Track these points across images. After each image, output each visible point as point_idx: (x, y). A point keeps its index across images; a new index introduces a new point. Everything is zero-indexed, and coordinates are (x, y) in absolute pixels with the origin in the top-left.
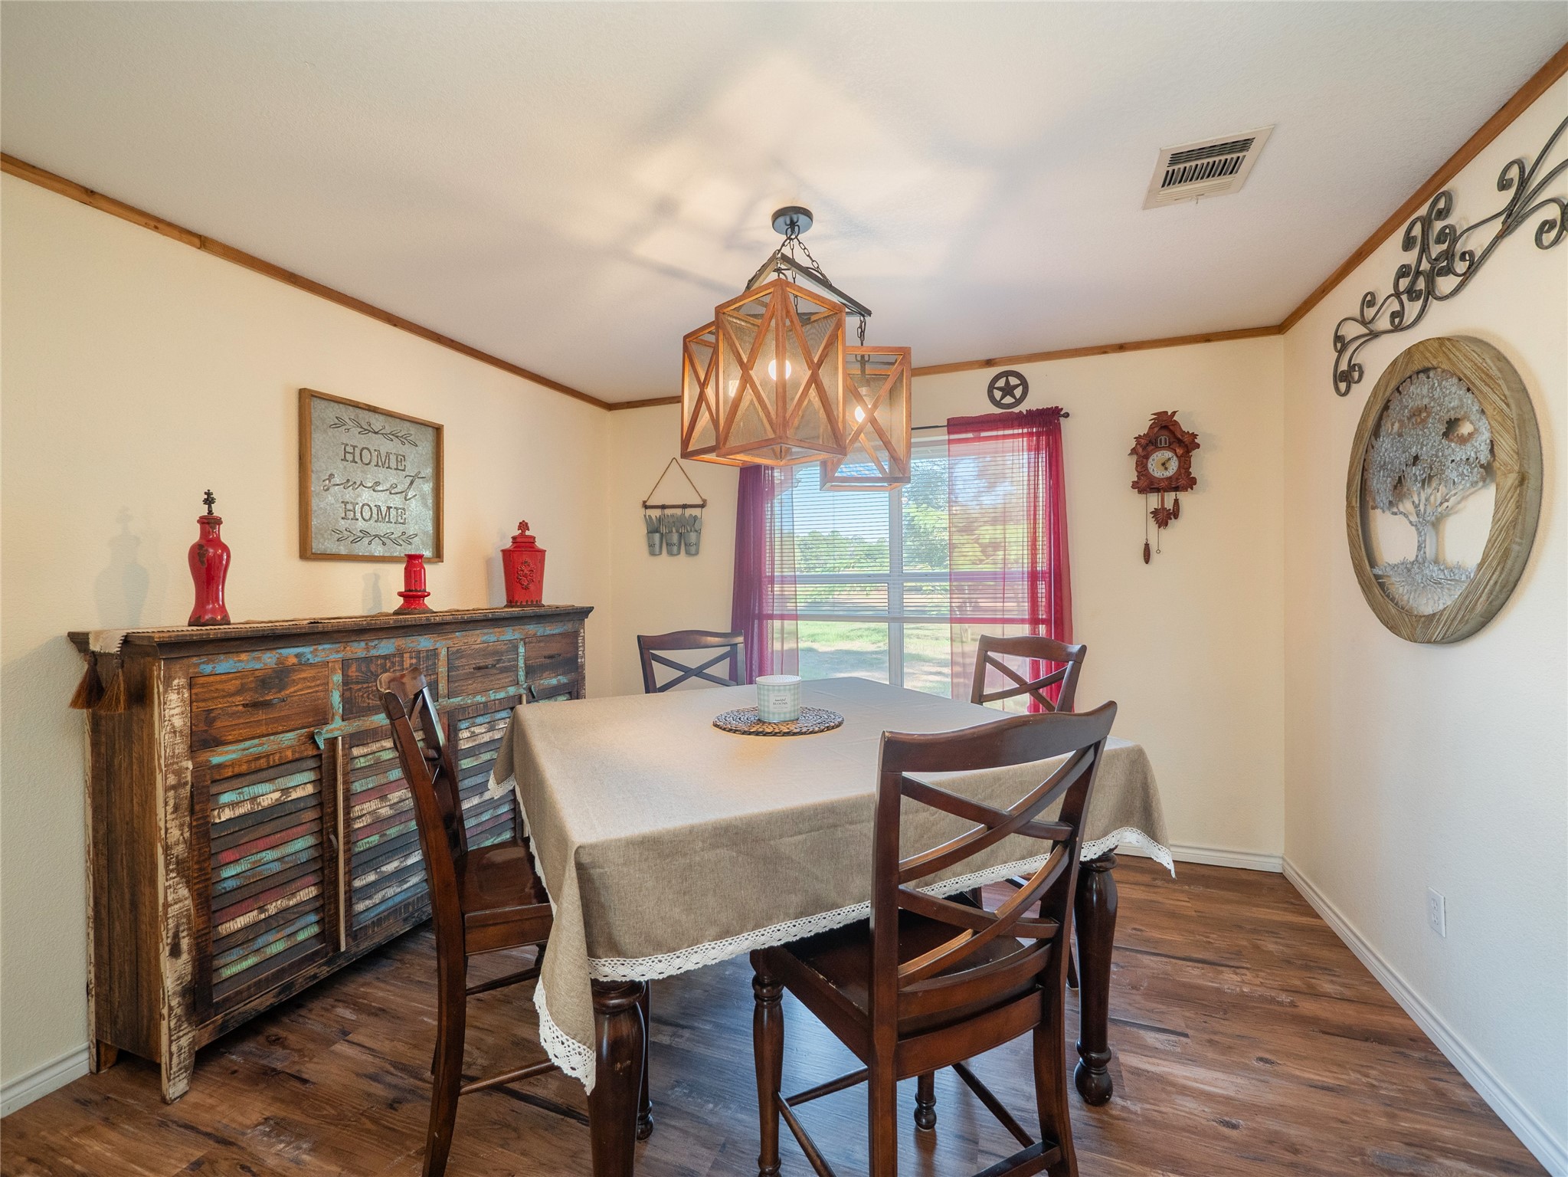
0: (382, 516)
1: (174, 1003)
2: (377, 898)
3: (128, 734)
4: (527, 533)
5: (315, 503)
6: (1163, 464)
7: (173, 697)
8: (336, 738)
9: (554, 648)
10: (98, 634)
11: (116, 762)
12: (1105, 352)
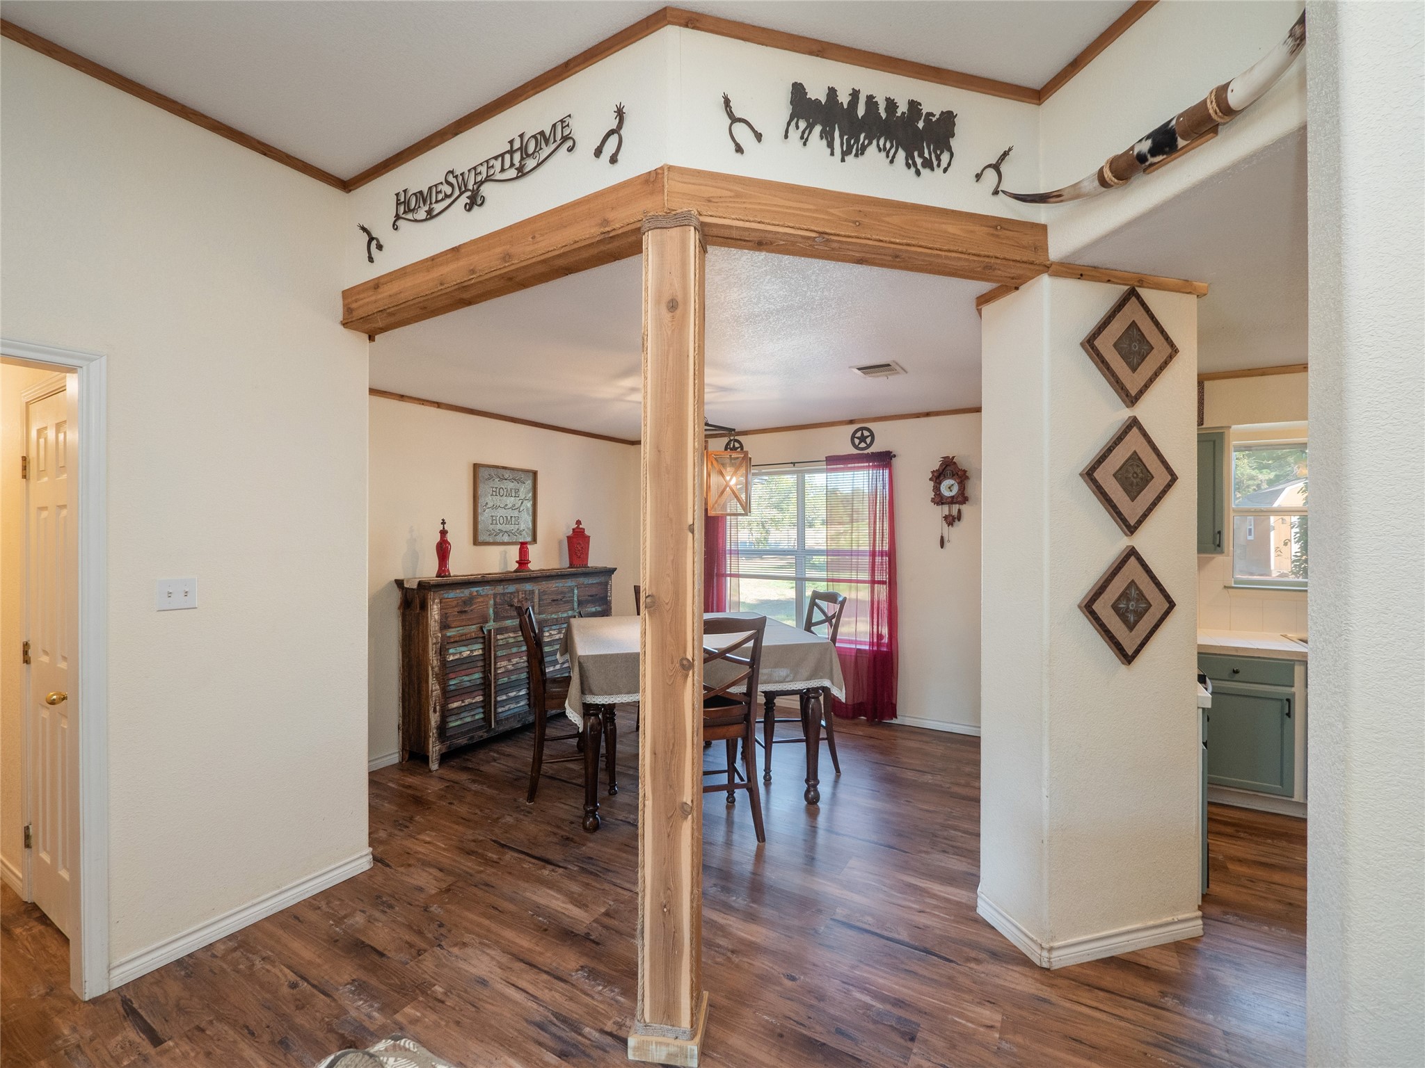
0: (508, 521)
1: (434, 731)
2: (507, 708)
3: (418, 623)
4: (581, 526)
5: (480, 518)
6: (949, 488)
7: (435, 607)
8: (491, 630)
9: (594, 591)
10: (408, 580)
11: (413, 632)
12: (918, 417)
